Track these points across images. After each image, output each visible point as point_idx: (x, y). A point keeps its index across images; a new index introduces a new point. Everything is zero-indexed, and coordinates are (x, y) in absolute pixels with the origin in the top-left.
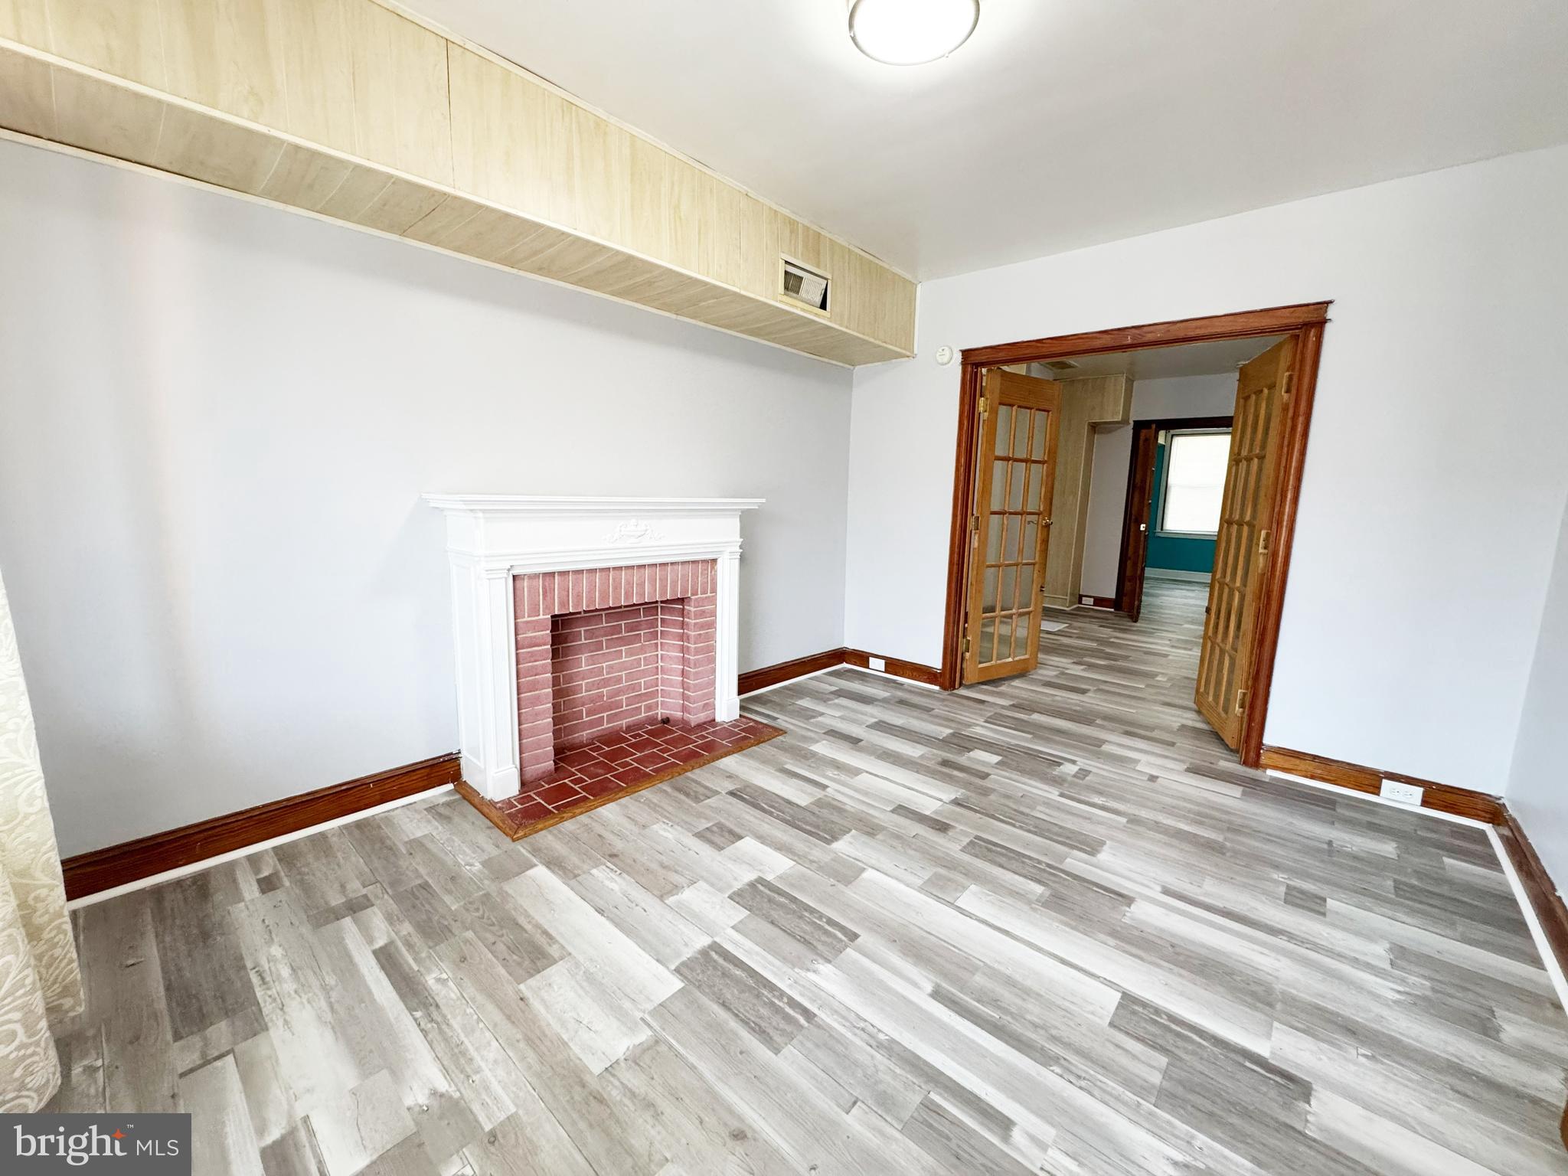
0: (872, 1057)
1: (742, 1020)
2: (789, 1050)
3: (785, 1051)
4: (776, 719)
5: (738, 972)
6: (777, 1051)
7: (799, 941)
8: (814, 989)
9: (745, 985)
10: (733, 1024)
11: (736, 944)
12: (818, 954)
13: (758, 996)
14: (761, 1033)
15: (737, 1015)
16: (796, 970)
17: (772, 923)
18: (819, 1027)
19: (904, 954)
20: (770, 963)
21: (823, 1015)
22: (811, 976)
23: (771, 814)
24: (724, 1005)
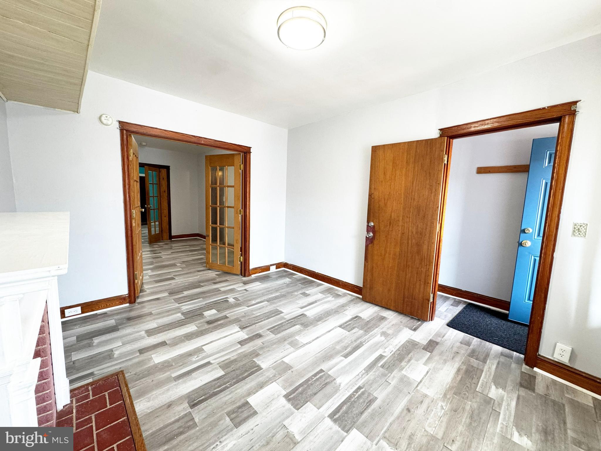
0: (371, 375)
1: (367, 407)
2: (375, 394)
3: (376, 396)
4: (92, 374)
5: (344, 408)
6: (376, 398)
7: (325, 386)
8: (348, 385)
9: (350, 406)
10: (370, 410)
11: (329, 408)
12: (332, 381)
13: (355, 402)
14: (371, 402)
15: (365, 409)
16: (340, 389)
17: (315, 394)
18: (364, 386)
19: (329, 360)
20: (338, 397)
21: (360, 384)
22: (342, 385)
23: (227, 388)
24: (362, 413)
